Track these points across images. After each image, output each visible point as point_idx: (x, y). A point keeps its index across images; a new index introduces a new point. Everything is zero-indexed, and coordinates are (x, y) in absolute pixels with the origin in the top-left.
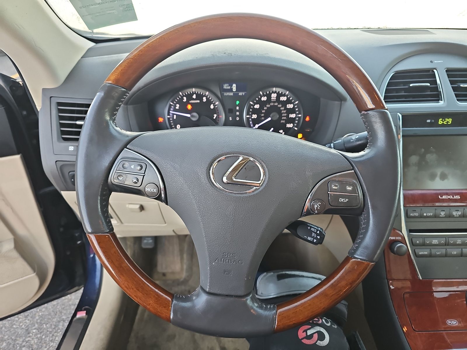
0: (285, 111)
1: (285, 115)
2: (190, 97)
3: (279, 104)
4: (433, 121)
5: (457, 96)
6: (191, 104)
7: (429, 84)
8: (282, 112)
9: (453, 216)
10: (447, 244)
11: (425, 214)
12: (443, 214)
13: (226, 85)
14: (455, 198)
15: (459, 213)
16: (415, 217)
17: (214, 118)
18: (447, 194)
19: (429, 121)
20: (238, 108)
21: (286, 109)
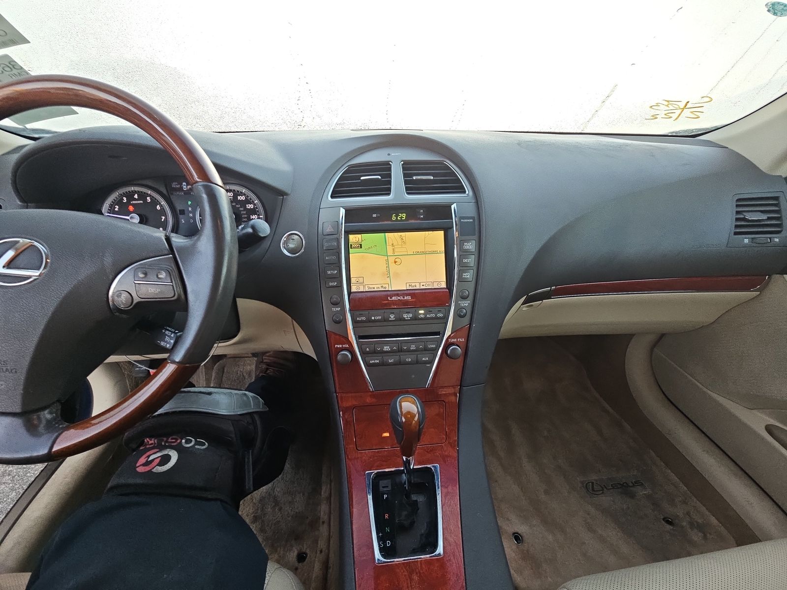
0: (245, 212)
1: (246, 216)
2: (130, 196)
3: (237, 204)
4: (379, 215)
5: (407, 189)
6: (134, 205)
7: (380, 177)
8: (242, 212)
9: (404, 320)
10: (400, 350)
11: (373, 318)
12: (392, 317)
13: (174, 183)
14: (405, 299)
15: (411, 315)
16: (362, 321)
17: (163, 220)
18: (398, 295)
19: (374, 216)
20: (190, 209)
21: (245, 209)
